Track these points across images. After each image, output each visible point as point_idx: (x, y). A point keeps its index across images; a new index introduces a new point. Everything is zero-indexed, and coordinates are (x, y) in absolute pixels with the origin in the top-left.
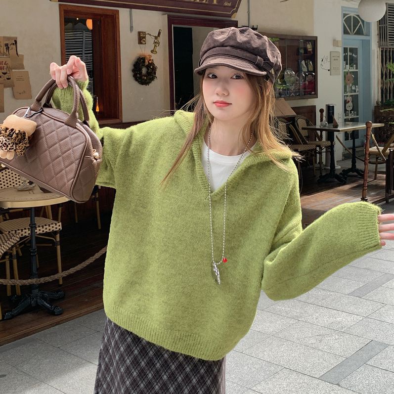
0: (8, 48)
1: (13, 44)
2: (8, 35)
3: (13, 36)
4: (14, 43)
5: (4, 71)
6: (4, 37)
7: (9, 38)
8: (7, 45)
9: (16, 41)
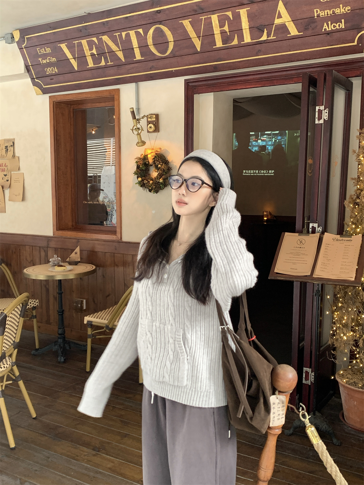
0: (7, 150)
1: (12, 146)
2: (8, 137)
3: (12, 137)
4: (12, 144)
5: (5, 173)
6: (5, 140)
7: (8, 140)
8: (6, 147)
9: (13, 143)
